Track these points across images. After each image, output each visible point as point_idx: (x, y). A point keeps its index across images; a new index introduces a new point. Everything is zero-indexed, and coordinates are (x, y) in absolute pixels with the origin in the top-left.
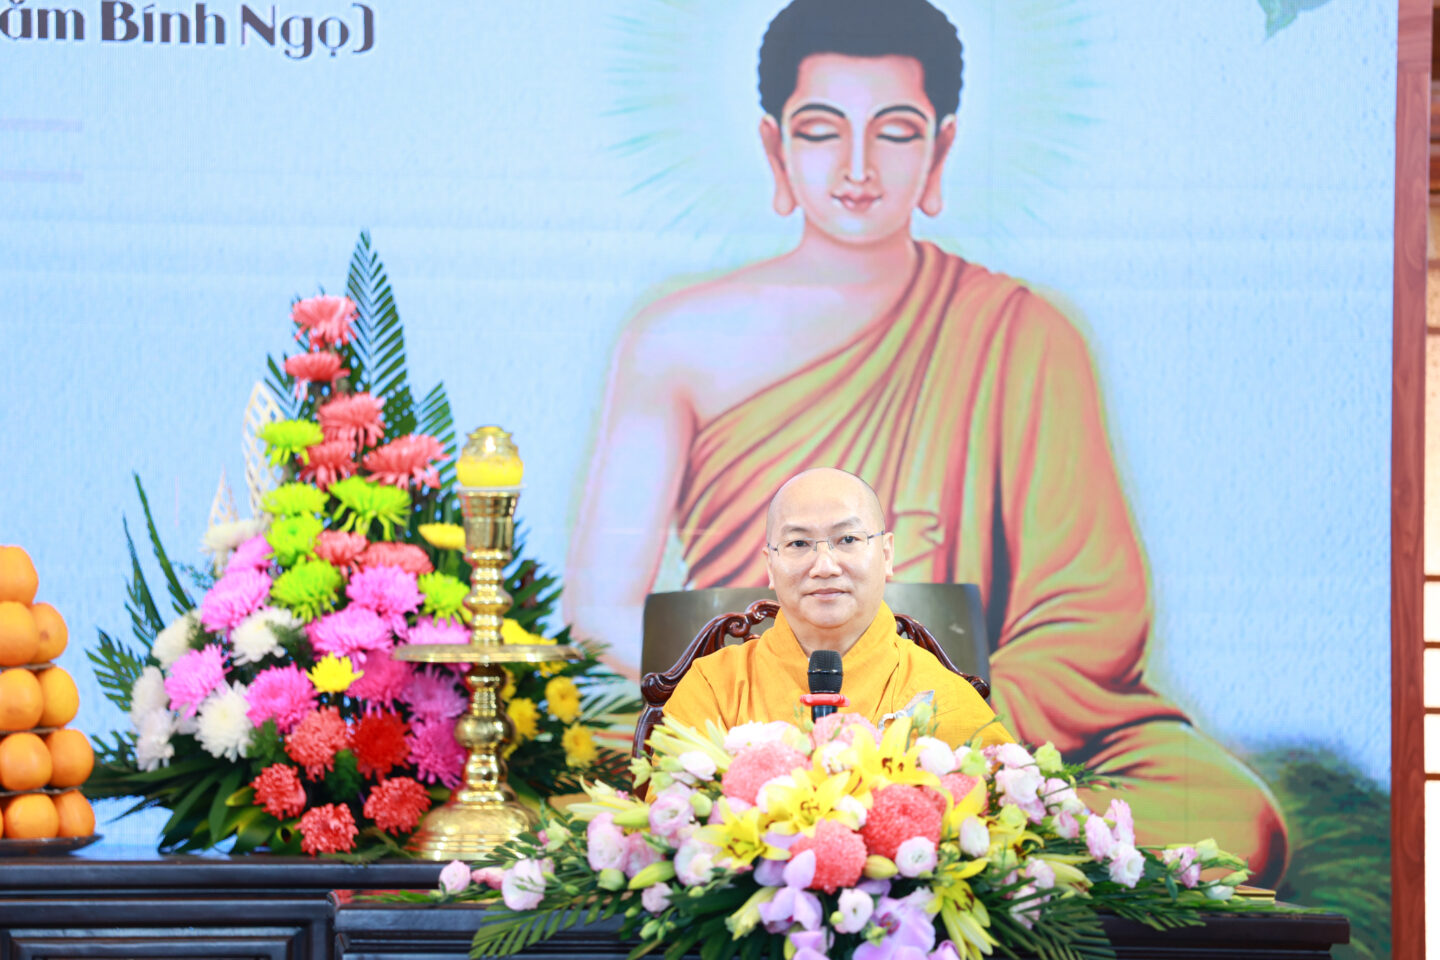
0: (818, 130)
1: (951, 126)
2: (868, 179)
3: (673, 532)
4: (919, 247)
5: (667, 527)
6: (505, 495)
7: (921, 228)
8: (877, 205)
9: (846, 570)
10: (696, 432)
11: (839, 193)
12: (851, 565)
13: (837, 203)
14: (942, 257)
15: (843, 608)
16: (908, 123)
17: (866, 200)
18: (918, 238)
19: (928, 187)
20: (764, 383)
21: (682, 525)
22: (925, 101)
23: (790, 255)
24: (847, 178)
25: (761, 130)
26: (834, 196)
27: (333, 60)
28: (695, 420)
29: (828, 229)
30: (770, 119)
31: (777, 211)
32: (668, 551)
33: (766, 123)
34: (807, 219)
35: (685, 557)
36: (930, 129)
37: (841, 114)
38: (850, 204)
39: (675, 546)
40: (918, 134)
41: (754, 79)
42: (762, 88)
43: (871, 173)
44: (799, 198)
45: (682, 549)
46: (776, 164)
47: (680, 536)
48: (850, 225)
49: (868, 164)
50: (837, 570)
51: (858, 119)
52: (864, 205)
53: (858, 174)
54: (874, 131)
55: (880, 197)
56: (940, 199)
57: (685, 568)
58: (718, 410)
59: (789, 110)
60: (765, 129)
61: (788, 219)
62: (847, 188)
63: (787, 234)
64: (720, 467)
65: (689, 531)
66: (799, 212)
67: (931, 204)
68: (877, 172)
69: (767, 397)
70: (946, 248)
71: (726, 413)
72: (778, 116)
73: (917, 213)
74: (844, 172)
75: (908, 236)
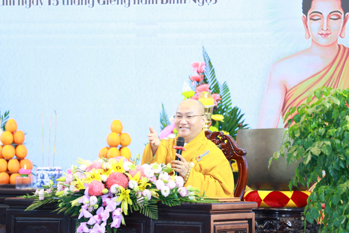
0: (316, 18)
1: (347, 15)
2: (327, 29)
3: (281, 116)
4: (339, 46)
5: (280, 115)
6: (208, 107)
7: (340, 41)
8: (329, 36)
9: (188, 123)
10: (287, 92)
11: (320, 33)
12: (189, 122)
13: (320, 35)
14: (345, 48)
15: (187, 132)
16: (337, 15)
17: (327, 34)
18: (339, 44)
19: (342, 30)
20: (302, 80)
21: (283, 115)
22: (342, 10)
23: (309, 49)
24: (322, 29)
25: (302, 18)
26: (319, 34)
27: (208, 6)
28: (286, 89)
29: (317, 42)
30: (305, 15)
31: (306, 38)
32: (280, 121)
33: (304, 17)
34: (312, 40)
35: (284, 123)
36: (342, 16)
37: (321, 14)
38: (323, 36)
39: (282, 120)
40: (340, 18)
41: (301, 6)
42: (303, 8)
43: (328, 28)
44: (311, 35)
45: (283, 121)
46: (306, 26)
47: (283, 117)
48: (323, 41)
49: (327, 26)
50: (186, 123)
51: (325, 14)
52: (326, 36)
53: (325, 28)
54: (329, 18)
55: (330, 34)
56: (345, 34)
57: (284, 125)
58: (292, 87)
59: (309, 13)
60: (304, 18)
61: (308, 40)
62: (322, 32)
63: (308, 43)
64: (292, 101)
65: (284, 116)
66: (311, 38)
67: (342, 35)
68: (330, 28)
69: (303, 84)
70: (346, 46)
71: (293, 88)
72: (306, 15)
73: (339, 37)
74: (322, 28)
75: (337, 43)
